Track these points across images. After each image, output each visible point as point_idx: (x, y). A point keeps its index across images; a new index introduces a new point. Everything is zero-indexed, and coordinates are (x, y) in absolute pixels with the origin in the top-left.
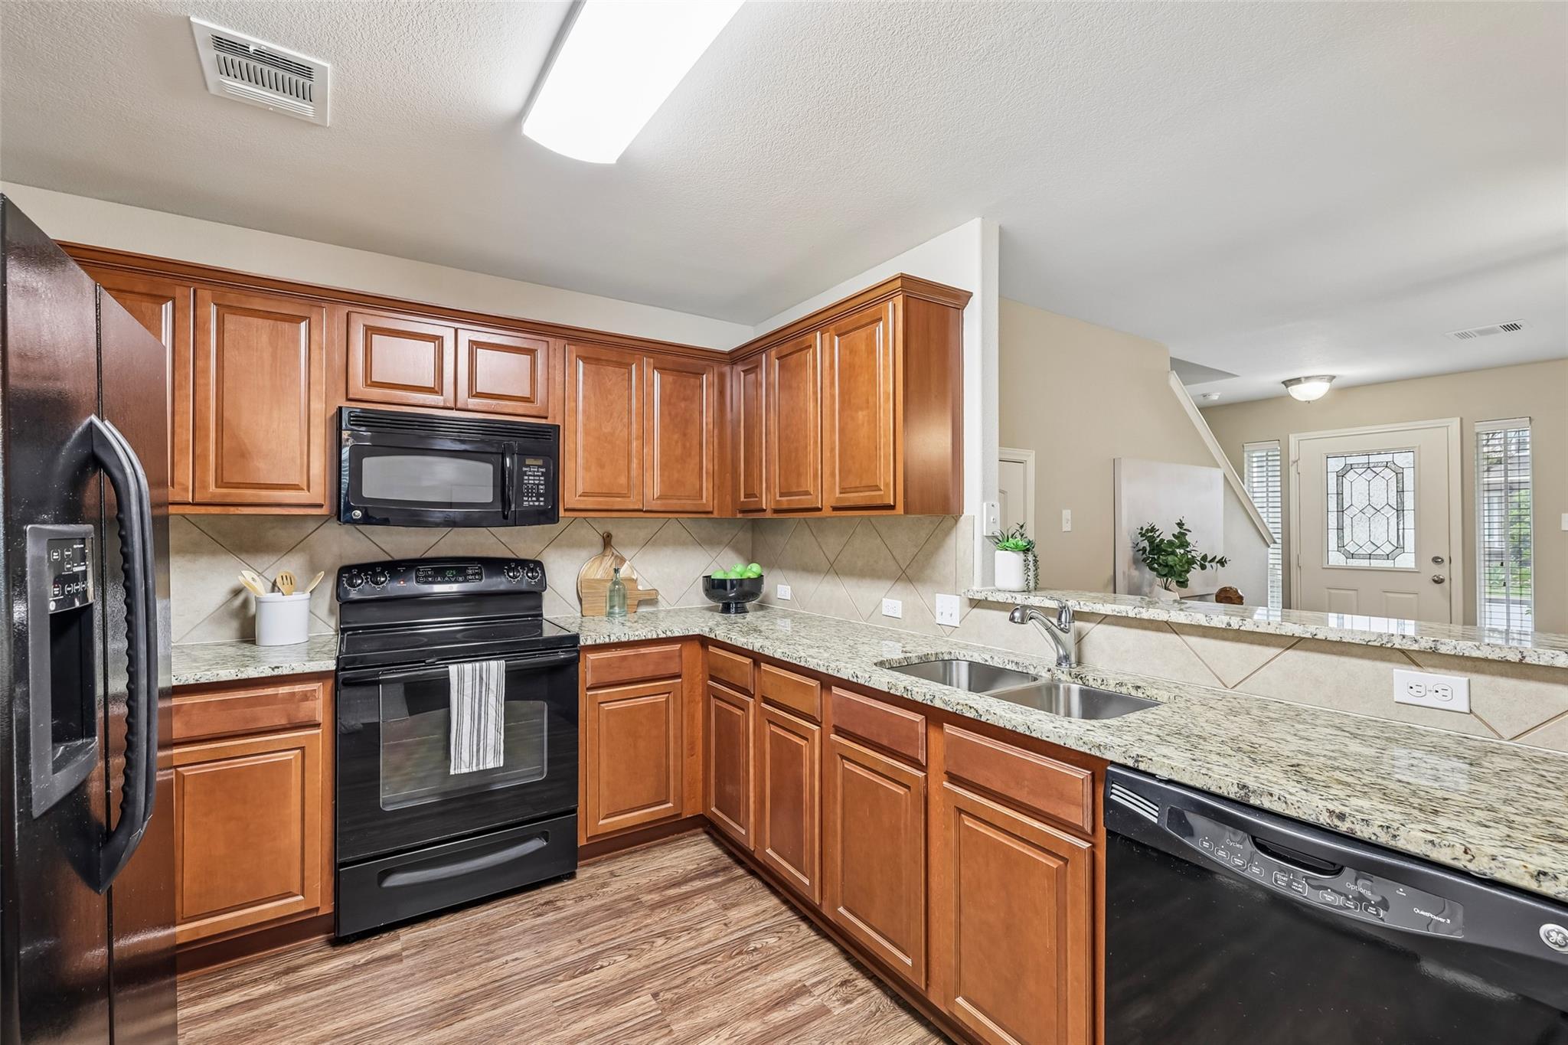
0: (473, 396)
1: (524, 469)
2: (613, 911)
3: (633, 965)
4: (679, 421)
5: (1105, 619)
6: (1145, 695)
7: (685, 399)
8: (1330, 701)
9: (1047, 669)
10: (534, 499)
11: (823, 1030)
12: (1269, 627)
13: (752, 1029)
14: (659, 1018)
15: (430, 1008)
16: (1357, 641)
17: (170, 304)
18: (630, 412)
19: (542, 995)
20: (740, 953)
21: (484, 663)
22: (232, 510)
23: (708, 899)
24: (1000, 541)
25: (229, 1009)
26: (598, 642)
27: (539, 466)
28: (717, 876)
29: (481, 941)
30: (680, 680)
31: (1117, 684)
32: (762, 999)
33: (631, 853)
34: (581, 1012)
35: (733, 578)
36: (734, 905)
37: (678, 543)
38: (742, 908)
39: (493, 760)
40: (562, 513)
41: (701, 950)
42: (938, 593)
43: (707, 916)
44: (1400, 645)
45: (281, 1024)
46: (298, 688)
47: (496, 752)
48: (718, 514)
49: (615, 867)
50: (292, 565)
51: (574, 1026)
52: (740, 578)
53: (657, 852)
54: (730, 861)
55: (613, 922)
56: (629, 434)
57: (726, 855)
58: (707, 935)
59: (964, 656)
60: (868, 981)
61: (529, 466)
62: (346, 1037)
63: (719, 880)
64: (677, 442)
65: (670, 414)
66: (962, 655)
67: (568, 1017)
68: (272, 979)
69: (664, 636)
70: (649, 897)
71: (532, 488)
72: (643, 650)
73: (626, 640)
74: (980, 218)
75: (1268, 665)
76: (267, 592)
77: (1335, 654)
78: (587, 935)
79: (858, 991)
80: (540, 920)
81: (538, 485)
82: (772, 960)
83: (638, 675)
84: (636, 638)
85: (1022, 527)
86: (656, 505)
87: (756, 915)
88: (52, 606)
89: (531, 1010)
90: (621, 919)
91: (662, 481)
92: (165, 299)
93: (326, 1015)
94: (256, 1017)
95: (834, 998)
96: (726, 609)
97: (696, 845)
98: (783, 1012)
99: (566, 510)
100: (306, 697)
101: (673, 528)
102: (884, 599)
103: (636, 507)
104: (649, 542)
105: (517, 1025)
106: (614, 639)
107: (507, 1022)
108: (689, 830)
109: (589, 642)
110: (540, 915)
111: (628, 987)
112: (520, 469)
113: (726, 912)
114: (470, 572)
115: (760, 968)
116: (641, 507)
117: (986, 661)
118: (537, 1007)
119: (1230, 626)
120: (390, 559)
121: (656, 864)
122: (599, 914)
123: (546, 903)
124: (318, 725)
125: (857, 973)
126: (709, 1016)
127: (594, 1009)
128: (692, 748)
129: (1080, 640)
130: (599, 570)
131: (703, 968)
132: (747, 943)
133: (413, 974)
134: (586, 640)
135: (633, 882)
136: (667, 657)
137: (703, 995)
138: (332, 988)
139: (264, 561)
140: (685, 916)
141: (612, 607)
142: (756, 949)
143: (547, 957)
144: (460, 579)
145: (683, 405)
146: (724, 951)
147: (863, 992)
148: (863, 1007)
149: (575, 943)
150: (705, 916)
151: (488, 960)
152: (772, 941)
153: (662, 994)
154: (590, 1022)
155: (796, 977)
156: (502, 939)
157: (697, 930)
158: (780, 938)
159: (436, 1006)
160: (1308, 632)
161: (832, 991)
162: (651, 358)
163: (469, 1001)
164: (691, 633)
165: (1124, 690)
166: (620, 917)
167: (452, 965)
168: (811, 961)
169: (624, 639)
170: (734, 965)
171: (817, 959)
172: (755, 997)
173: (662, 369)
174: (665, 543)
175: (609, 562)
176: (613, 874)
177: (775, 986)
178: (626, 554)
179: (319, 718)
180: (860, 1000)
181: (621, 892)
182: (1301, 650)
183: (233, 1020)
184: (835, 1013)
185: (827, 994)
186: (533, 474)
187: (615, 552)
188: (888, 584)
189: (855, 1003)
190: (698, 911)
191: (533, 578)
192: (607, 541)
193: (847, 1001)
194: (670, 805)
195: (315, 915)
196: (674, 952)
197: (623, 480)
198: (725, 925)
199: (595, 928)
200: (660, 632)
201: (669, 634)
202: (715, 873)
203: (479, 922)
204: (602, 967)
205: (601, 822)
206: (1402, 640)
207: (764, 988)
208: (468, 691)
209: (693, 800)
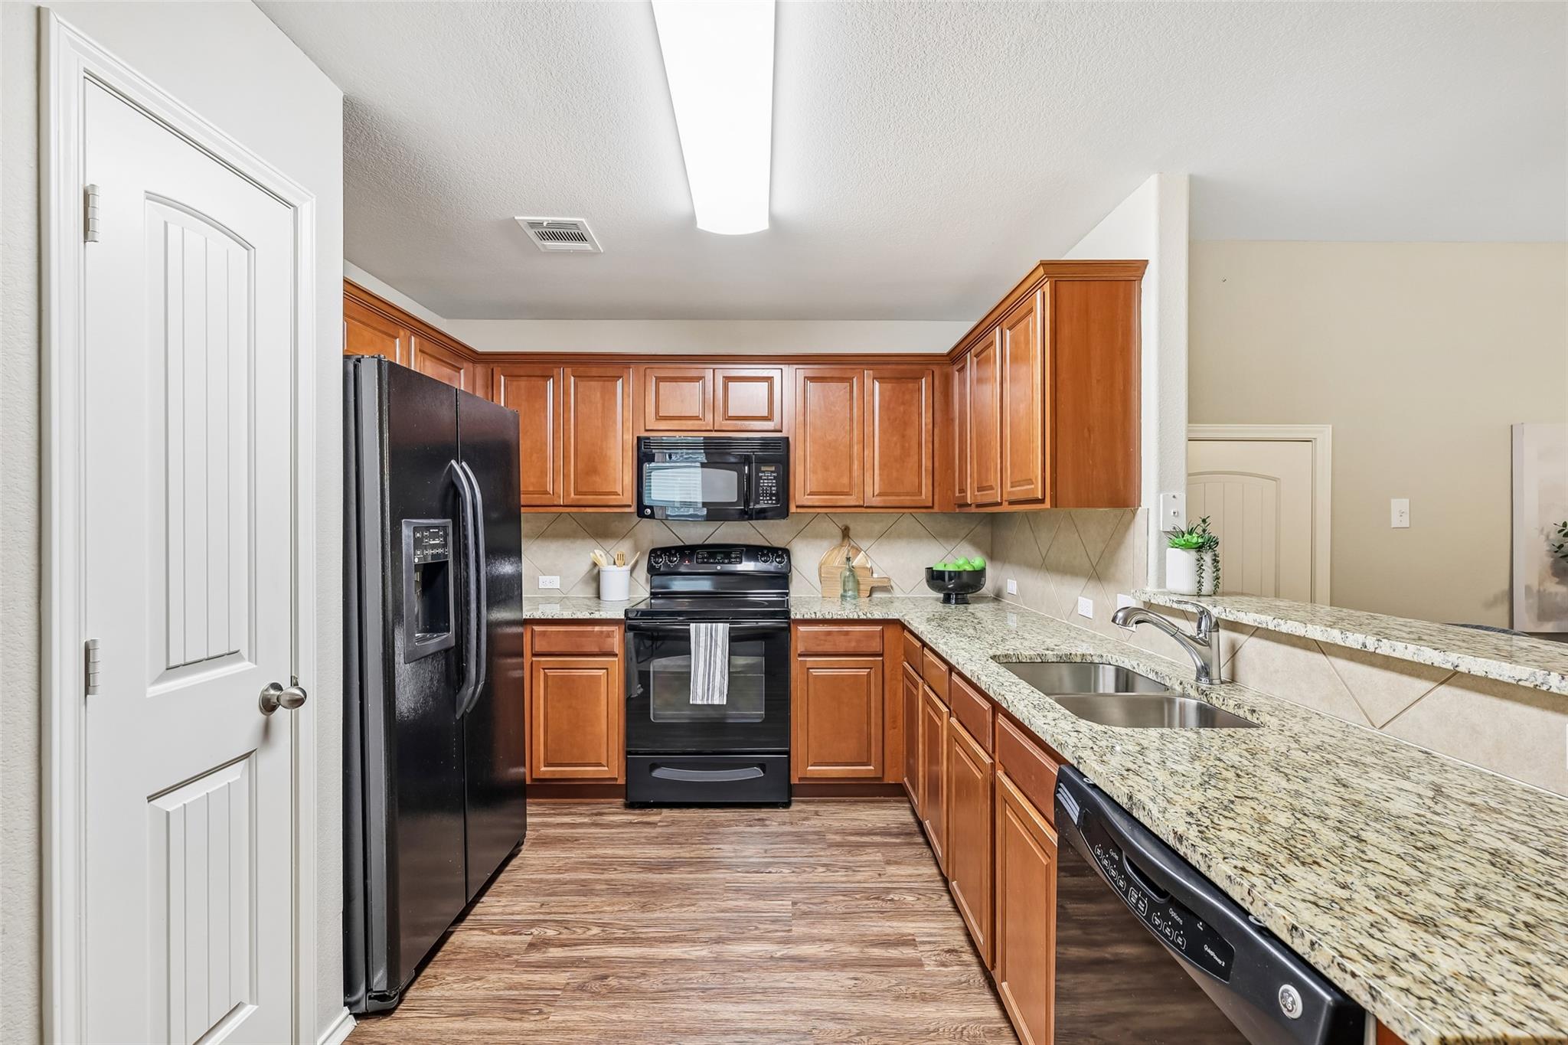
0: (727, 420)
1: (760, 474)
2: (801, 838)
3: (793, 878)
4: (898, 422)
5: (1257, 632)
6: (1259, 722)
7: (903, 403)
8: (1489, 759)
9: (1179, 682)
10: (768, 498)
11: (906, 976)
12: (1407, 651)
13: (850, 953)
14: (788, 919)
15: (656, 860)
16: (1505, 679)
17: (551, 380)
18: (851, 420)
19: (722, 876)
20: (878, 898)
21: (714, 624)
22: (583, 510)
23: (878, 852)
24: (1175, 537)
25: (562, 825)
26: (806, 617)
27: (772, 472)
28: (898, 838)
29: (705, 831)
30: (881, 658)
31: (1236, 705)
32: (872, 935)
33: (840, 802)
34: (739, 895)
35: (951, 570)
36: (896, 863)
37: (911, 536)
38: (902, 867)
39: (719, 699)
40: (793, 509)
41: (848, 885)
42: (1120, 593)
43: (869, 864)
44: (1558, 688)
45: (582, 841)
46: (605, 629)
47: (721, 693)
48: (939, 509)
49: (821, 808)
50: (624, 547)
51: (729, 902)
52: (957, 570)
53: (860, 807)
54: (916, 829)
55: (796, 846)
56: (851, 439)
57: (916, 824)
58: (859, 877)
59: (1117, 661)
60: (974, 958)
61: (763, 472)
62: (607, 860)
63: (898, 841)
64: (896, 444)
65: (889, 419)
66: (1114, 660)
67: (730, 895)
68: (589, 815)
69: (865, 617)
70: (834, 837)
71: (766, 490)
72: (846, 628)
73: (830, 617)
74: (1156, 175)
75: (1418, 703)
76: (609, 564)
77: (1495, 696)
78: (773, 849)
79: (960, 961)
80: (749, 829)
81: (771, 487)
82: (902, 913)
83: (842, 649)
84: (839, 617)
85: (1204, 521)
86: (877, 501)
87: (910, 876)
88: (416, 560)
89: (710, 882)
90: (803, 846)
91: (881, 480)
92: (548, 377)
93: (604, 844)
94: (572, 833)
95: (934, 958)
96: (947, 600)
97: (896, 809)
98: (883, 951)
99: (797, 507)
100: (609, 635)
101: (907, 522)
102: (1080, 598)
103: (857, 504)
104: (883, 535)
105: (698, 888)
106: (819, 616)
107: (692, 884)
108: (895, 796)
109: (799, 617)
110: (750, 826)
111: (779, 892)
112: (757, 474)
113: (886, 866)
114: (733, 556)
115: (886, 914)
116: (861, 503)
117: (1134, 668)
118: (715, 882)
119: (1366, 647)
120: (683, 544)
121: (854, 815)
122: (790, 838)
123: (759, 820)
124: (616, 655)
125: (968, 948)
126: (824, 931)
127: (748, 897)
128: (894, 722)
129: (1235, 654)
130: (838, 559)
131: (841, 898)
132: (888, 893)
133: (657, 838)
134: (796, 614)
135: (827, 823)
136: (869, 636)
137: (829, 916)
138: (613, 830)
139: (610, 544)
140: (851, 859)
141: (845, 591)
142: (892, 900)
143: (738, 854)
144: (726, 561)
145: (902, 409)
146: (865, 892)
147: (963, 964)
148: (955, 974)
149: (762, 851)
150: (868, 863)
151: (703, 844)
152: (910, 898)
153: (799, 904)
154: (741, 903)
155: (911, 931)
156: (718, 833)
157: (854, 871)
158: (919, 899)
159: (660, 860)
160: (1448, 662)
161: (936, 952)
162: (870, 370)
163: (678, 864)
164: (890, 617)
165: (1241, 713)
166: (804, 844)
167: (681, 840)
168: (932, 925)
169: (828, 617)
170: (867, 905)
171: (940, 925)
172: (867, 932)
173: (880, 379)
174: (900, 536)
175: (844, 552)
176: (817, 813)
177: (889, 931)
178: (864, 544)
179: (616, 651)
180: (956, 968)
181: (815, 827)
182: (1457, 686)
183: (562, 831)
184: (927, 969)
185: (930, 953)
186: (768, 477)
187: (852, 543)
188: (1081, 582)
189: (950, 969)
190: (865, 858)
191: (780, 563)
192: (846, 533)
193: (943, 965)
194: (871, 768)
195: (615, 783)
196: (826, 880)
197: (845, 480)
198: (880, 875)
199: (781, 846)
200: (861, 614)
201: (869, 616)
202: (897, 835)
203: (710, 818)
204: (770, 872)
205: (809, 768)
206: (1561, 682)
207: (880, 929)
208: (702, 644)
209: (895, 769)
